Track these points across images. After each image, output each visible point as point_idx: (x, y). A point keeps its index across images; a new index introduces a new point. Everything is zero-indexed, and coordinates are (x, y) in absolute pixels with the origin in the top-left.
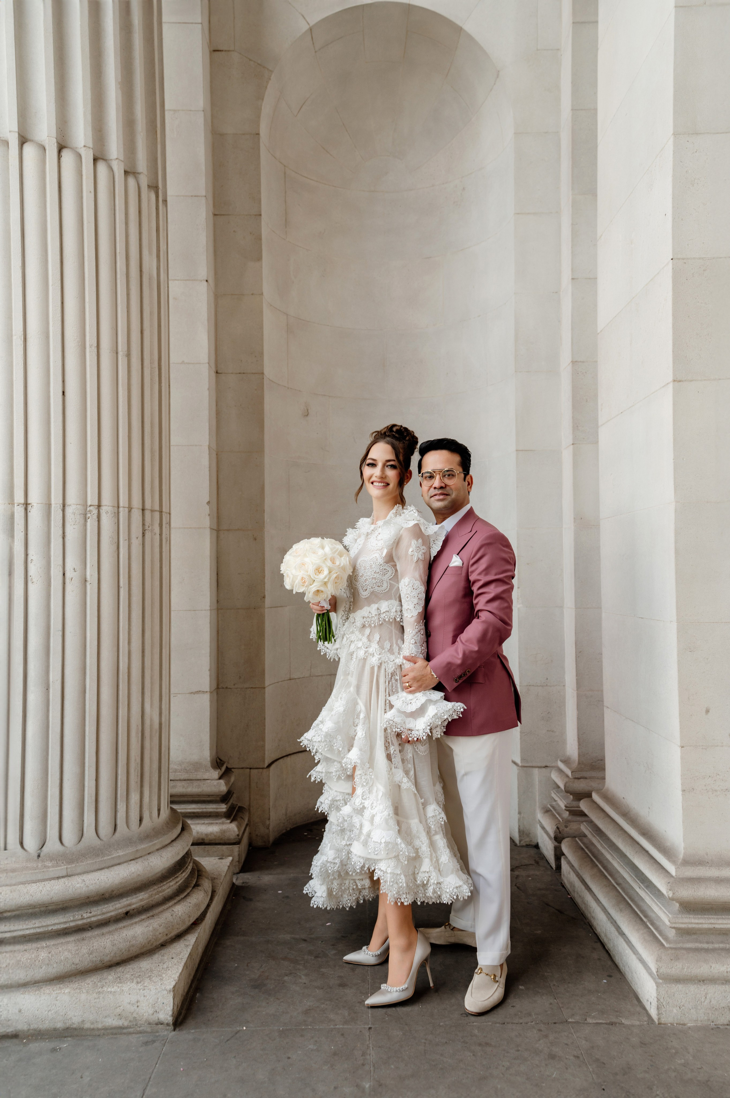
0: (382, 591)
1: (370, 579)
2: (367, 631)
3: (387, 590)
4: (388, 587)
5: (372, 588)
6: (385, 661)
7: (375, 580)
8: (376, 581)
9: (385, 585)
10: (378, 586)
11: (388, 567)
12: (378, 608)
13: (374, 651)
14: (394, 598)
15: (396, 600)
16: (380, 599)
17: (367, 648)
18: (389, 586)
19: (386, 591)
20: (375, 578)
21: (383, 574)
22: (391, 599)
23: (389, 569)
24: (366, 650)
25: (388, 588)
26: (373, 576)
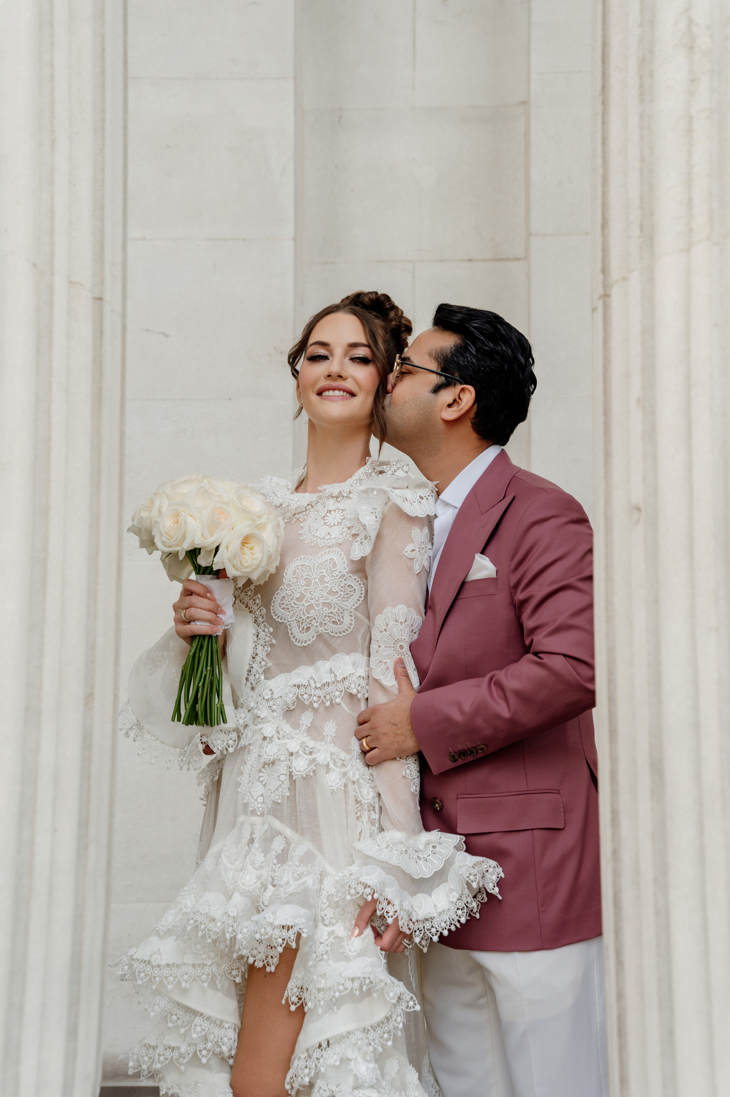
0: (340, 633)
1: (318, 605)
2: (306, 719)
3: (350, 630)
4: (351, 624)
5: (321, 624)
6: (355, 779)
7: (329, 609)
8: (331, 610)
9: (347, 620)
10: (334, 622)
11: (355, 582)
12: (331, 670)
13: (329, 759)
14: (360, 649)
15: (363, 654)
16: (334, 651)
17: (311, 753)
18: (353, 623)
19: (347, 632)
20: (329, 605)
21: (346, 596)
22: (354, 650)
23: (356, 586)
24: (311, 757)
25: (352, 627)
26: (326, 599)
